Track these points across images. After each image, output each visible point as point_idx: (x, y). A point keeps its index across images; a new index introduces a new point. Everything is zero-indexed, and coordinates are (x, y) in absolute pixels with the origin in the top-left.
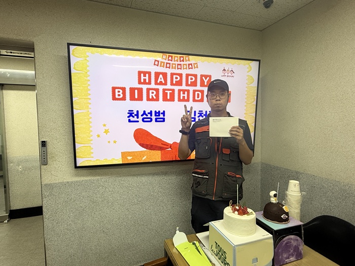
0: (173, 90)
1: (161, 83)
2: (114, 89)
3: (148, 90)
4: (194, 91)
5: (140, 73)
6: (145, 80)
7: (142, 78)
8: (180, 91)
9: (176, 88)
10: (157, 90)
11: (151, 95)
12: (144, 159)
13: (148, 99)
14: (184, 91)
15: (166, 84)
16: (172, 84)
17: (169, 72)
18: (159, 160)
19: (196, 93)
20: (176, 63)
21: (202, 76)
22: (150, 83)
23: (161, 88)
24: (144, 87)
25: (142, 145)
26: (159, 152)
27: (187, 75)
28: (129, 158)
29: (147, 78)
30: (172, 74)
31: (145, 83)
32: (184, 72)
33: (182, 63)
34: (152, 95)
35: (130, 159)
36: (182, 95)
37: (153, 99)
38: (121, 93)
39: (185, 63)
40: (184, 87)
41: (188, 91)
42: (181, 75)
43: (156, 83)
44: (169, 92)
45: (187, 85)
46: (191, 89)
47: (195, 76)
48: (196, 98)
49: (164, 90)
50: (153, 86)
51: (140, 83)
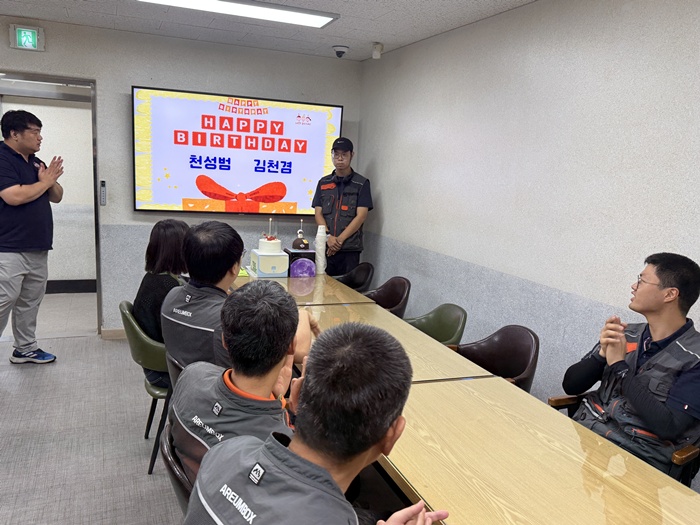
0: (240, 137)
1: (226, 129)
2: (176, 132)
3: (212, 135)
4: (264, 139)
5: (204, 117)
6: (209, 124)
7: (206, 122)
8: (247, 138)
9: (243, 135)
10: (222, 136)
11: (215, 140)
12: (207, 208)
13: (212, 145)
14: (252, 138)
15: (231, 129)
16: (238, 130)
17: (235, 117)
18: (224, 210)
19: (266, 141)
20: (244, 107)
21: (272, 123)
22: (214, 128)
23: (226, 134)
24: (208, 132)
25: (205, 193)
26: (223, 202)
27: (256, 121)
28: (191, 205)
29: (211, 122)
30: (239, 120)
31: (209, 127)
32: (252, 118)
33: (250, 108)
34: (217, 140)
35: (191, 207)
36: (249, 142)
37: (217, 145)
38: (183, 137)
39: (253, 107)
40: (252, 133)
41: (257, 138)
42: (248, 121)
43: (221, 128)
44: (235, 139)
45: (255, 131)
46: (260, 136)
47: (265, 122)
48: (266, 147)
49: (229, 136)
50: (217, 131)
51: (203, 127)
